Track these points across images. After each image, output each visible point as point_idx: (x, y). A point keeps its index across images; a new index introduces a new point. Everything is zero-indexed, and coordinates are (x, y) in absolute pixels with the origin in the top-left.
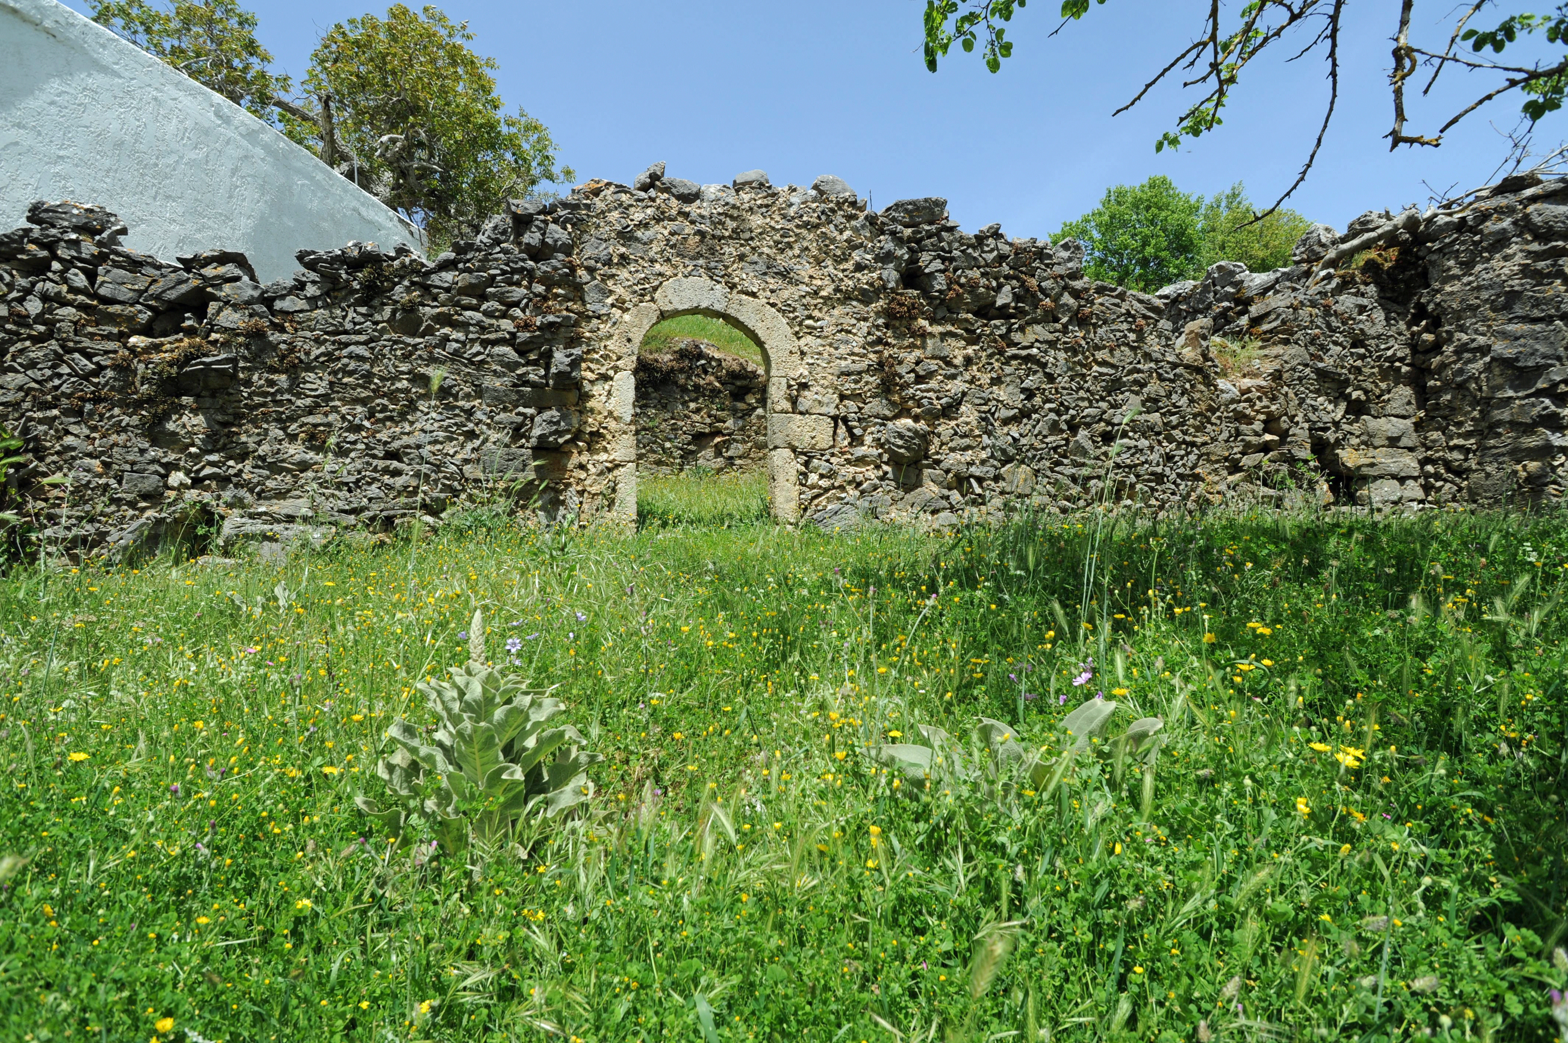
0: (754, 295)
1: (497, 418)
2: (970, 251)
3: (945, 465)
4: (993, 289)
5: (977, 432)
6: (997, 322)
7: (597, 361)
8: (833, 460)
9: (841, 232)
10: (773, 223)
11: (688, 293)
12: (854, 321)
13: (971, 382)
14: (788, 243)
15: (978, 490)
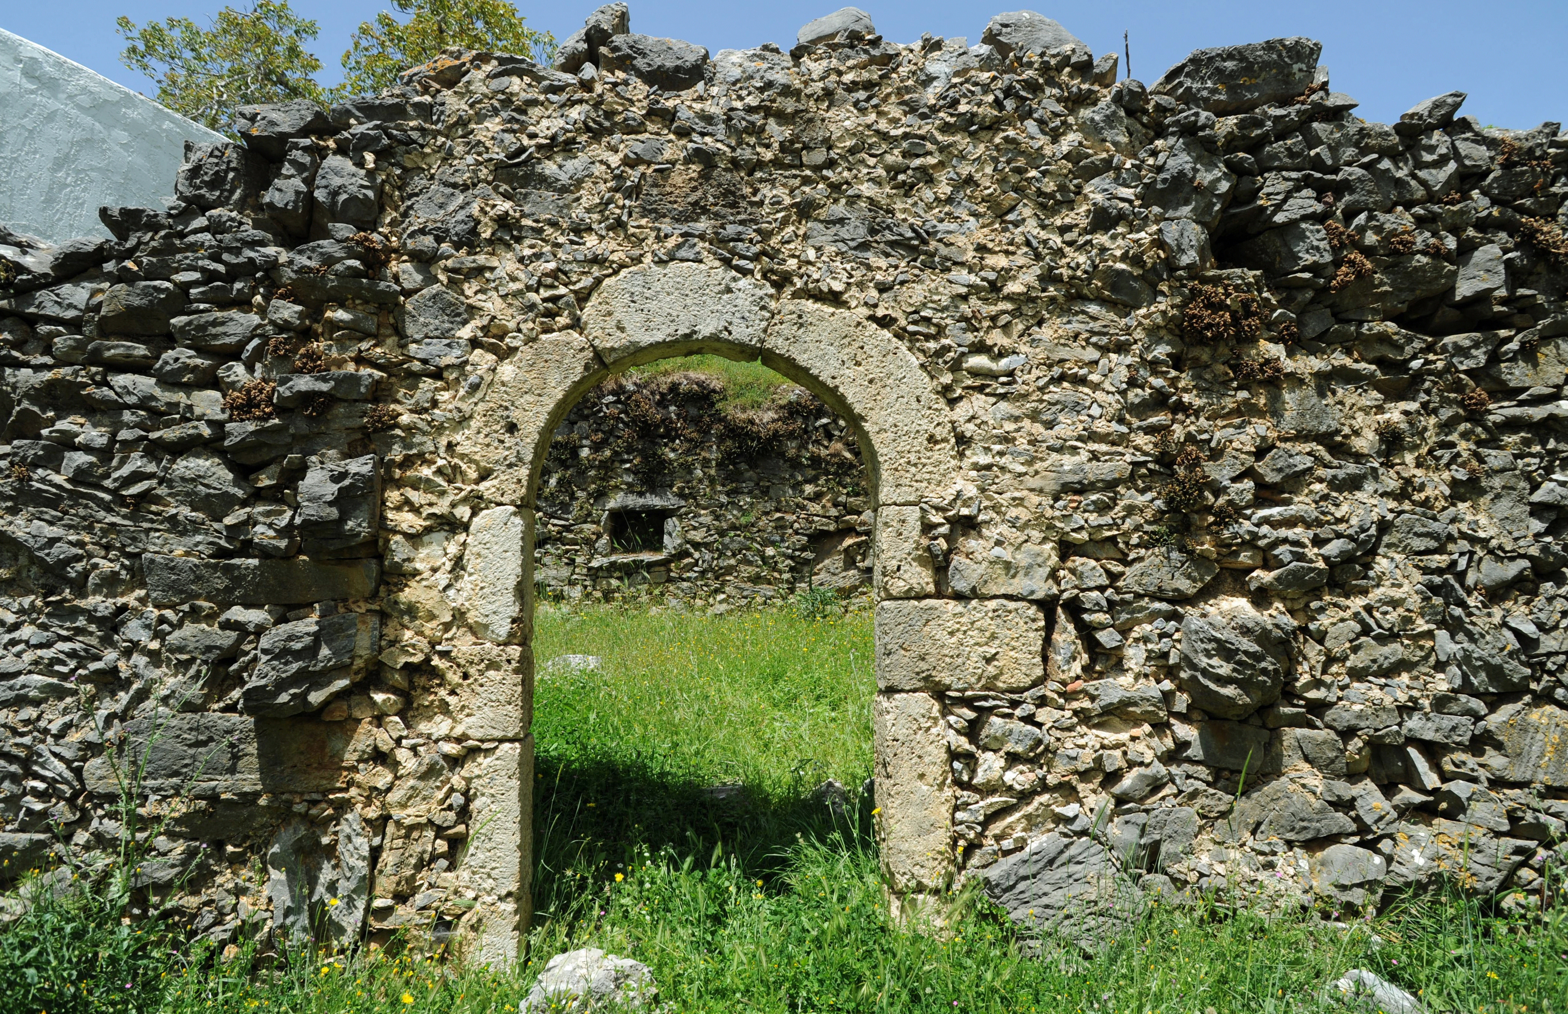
0: (835, 299)
1: (174, 638)
2: (1386, 164)
3: (1340, 715)
4: (1449, 257)
5: (1422, 625)
6: (1462, 339)
7: (427, 485)
8: (1042, 716)
9: (1055, 136)
10: (883, 125)
11: (667, 304)
12: (1092, 354)
13: (1401, 495)
14: (922, 169)
15: (1431, 780)
